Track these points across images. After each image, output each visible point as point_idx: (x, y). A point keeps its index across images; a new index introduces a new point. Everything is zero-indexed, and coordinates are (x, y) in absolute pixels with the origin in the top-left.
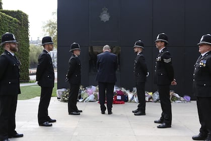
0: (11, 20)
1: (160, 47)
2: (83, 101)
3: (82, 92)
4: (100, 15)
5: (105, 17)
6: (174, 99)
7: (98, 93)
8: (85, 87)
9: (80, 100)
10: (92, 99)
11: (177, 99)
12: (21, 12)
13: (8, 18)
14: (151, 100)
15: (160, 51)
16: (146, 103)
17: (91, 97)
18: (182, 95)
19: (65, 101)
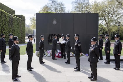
0: (18, 19)
1: (76, 39)
2: (46, 56)
3: (46, 53)
4: (52, 21)
5: (55, 22)
6: (82, 55)
7: (52, 53)
8: (46, 50)
9: (45, 56)
10: (50, 56)
11: (83, 55)
12: (22, 16)
13: (17, 18)
14: (73, 56)
15: (76, 41)
16: (71, 57)
17: (49, 55)
18: (85, 54)
19: (39, 56)
